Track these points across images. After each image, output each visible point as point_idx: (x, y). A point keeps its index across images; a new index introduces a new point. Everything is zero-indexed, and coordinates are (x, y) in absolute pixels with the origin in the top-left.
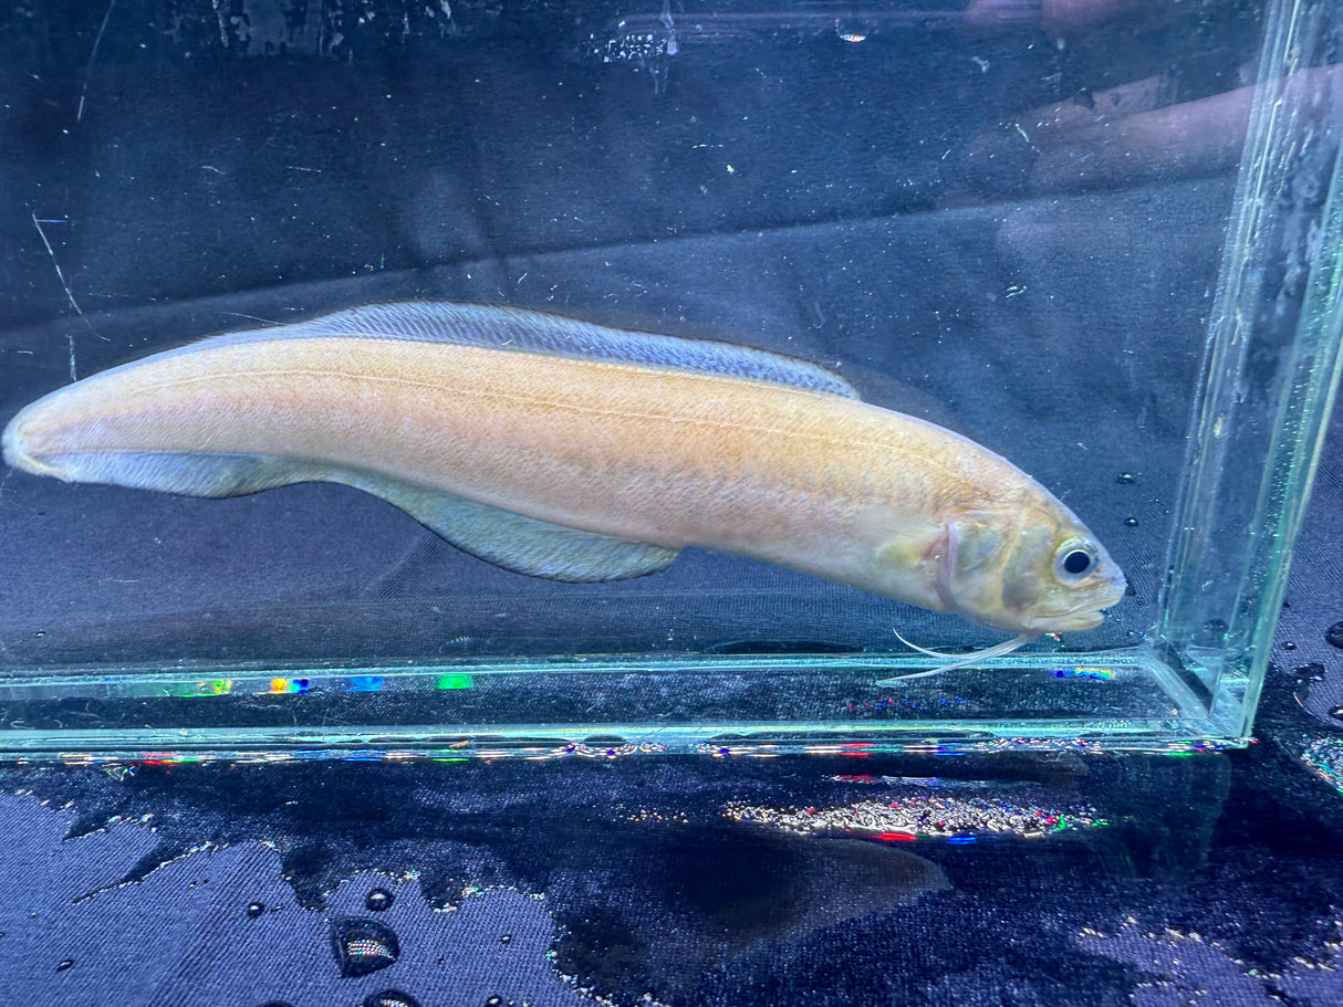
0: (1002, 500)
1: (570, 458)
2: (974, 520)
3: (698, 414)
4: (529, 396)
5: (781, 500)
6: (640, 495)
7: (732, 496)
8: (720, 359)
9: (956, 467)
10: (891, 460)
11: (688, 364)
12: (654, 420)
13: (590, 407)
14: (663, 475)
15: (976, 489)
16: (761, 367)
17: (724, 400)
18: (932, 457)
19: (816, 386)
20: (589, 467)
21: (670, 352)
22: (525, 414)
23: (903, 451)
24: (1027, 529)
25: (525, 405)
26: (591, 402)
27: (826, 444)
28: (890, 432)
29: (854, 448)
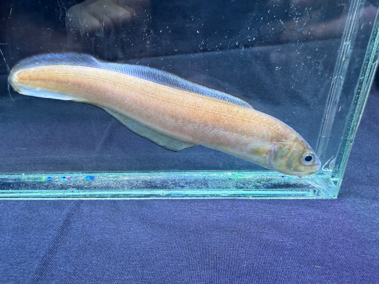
0: (290, 139)
1: (173, 117)
2: (281, 145)
3: (210, 109)
4: (164, 98)
5: (229, 135)
6: (190, 129)
7: (215, 133)
8: (217, 94)
9: (278, 129)
10: (261, 126)
11: (208, 95)
12: (198, 109)
13: (181, 103)
14: (197, 125)
15: (283, 136)
16: (227, 98)
17: (217, 105)
18: (272, 126)
19: (242, 104)
20: (177, 120)
21: (203, 91)
22: (162, 103)
23: (264, 124)
24: (295, 148)
25: (162, 100)
26: (181, 102)
27: (243, 120)
28: (262, 118)
29: (251, 122)
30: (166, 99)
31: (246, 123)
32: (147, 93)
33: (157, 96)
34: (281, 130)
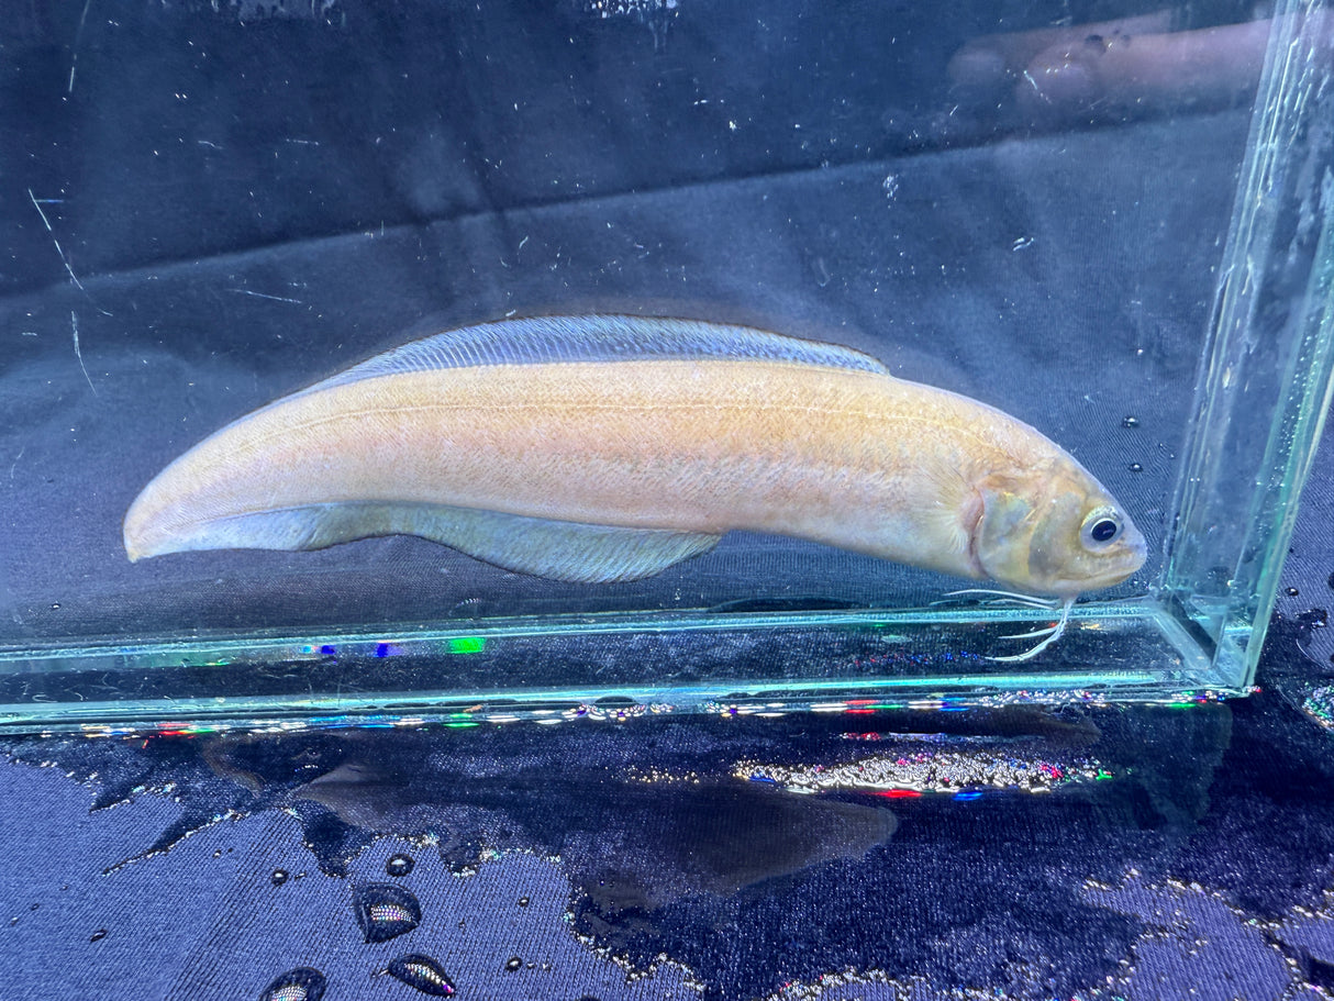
0: (1034, 468)
1: (620, 456)
3: (739, 398)
5: (822, 477)
6: (690, 484)
7: (776, 477)
8: (749, 344)
9: (988, 437)
10: (925, 432)
11: (720, 351)
12: (698, 410)
13: (634, 405)
14: (711, 461)
15: (1009, 458)
16: (789, 350)
17: (763, 383)
18: (966, 428)
19: (844, 364)
21: (701, 340)
22: (569, 420)
23: (937, 422)
24: (1056, 497)
26: (634, 400)
27: (863, 419)
28: (924, 404)
29: (890, 422)
30: (578, 403)
31: (873, 426)
32: (509, 403)
33: (544, 402)
34: (998, 438)
